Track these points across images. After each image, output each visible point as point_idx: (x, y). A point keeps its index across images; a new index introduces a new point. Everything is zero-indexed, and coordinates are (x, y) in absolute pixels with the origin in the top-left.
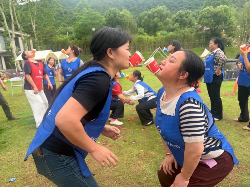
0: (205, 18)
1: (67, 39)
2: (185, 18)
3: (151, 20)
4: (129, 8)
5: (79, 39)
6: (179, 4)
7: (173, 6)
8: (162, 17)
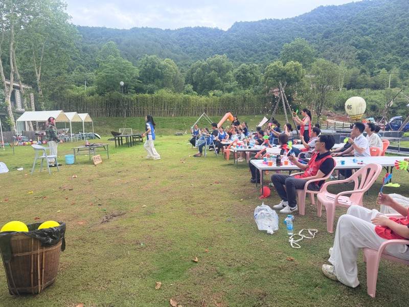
0: (270, 77)
1: (83, 94)
2: (249, 74)
3: (206, 73)
4: (186, 48)
5: (100, 95)
6: (260, 46)
7: (251, 50)
8: (221, 70)
